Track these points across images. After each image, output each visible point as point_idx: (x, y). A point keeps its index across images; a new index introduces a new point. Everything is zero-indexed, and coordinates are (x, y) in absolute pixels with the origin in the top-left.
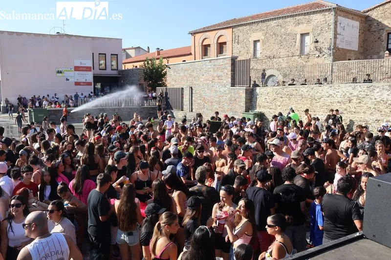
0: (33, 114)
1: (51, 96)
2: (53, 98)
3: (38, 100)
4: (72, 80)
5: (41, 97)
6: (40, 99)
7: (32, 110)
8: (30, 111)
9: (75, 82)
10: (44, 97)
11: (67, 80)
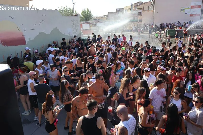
0: (168, 32)
1: (176, 23)
2: (177, 23)
3: (170, 25)
4: (189, 14)
5: (172, 23)
6: (171, 24)
7: (167, 30)
8: (166, 31)
9: (190, 15)
10: (173, 23)
11: (186, 14)
